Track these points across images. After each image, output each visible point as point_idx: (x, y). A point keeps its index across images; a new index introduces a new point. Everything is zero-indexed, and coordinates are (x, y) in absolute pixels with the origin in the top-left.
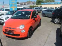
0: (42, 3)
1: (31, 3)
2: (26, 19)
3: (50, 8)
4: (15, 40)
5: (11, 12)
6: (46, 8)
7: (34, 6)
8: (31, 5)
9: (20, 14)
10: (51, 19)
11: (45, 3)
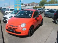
0: (45, 5)
1: (35, 4)
2: (28, 18)
3: (53, 9)
4: (16, 37)
5: (15, 11)
6: (49, 10)
7: (38, 7)
8: (35, 6)
9: (23, 14)
10: (53, 19)
11: (48, 5)
